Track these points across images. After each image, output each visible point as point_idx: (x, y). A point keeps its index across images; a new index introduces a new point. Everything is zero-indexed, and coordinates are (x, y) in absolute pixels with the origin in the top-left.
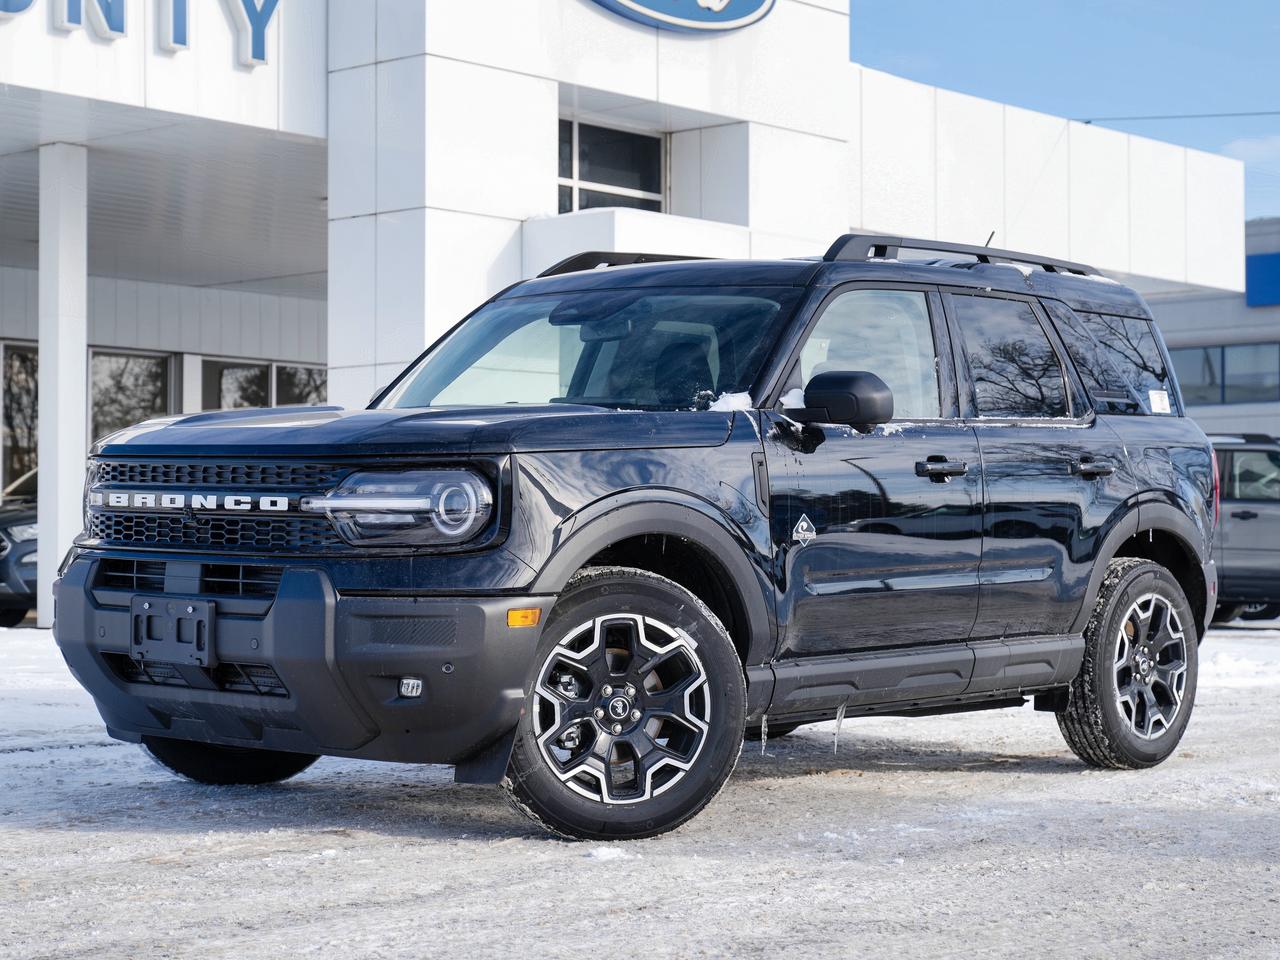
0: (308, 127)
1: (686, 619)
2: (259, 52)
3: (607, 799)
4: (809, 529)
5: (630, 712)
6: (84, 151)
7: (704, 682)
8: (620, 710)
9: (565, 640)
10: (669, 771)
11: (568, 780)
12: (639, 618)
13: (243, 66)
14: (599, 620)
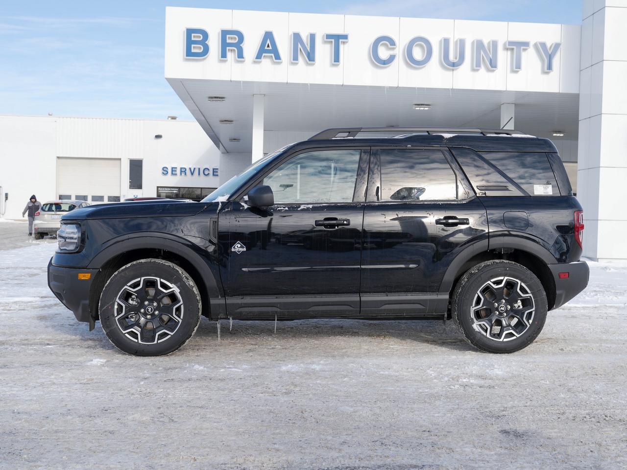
0: (573, 90)
1: (177, 280)
2: (550, 67)
3: (140, 342)
4: (241, 247)
5: (154, 312)
6: (514, 105)
7: (182, 304)
8: (150, 311)
9: (129, 284)
10: (166, 334)
11: (125, 333)
12: (158, 279)
13: (544, 73)
14: (143, 278)
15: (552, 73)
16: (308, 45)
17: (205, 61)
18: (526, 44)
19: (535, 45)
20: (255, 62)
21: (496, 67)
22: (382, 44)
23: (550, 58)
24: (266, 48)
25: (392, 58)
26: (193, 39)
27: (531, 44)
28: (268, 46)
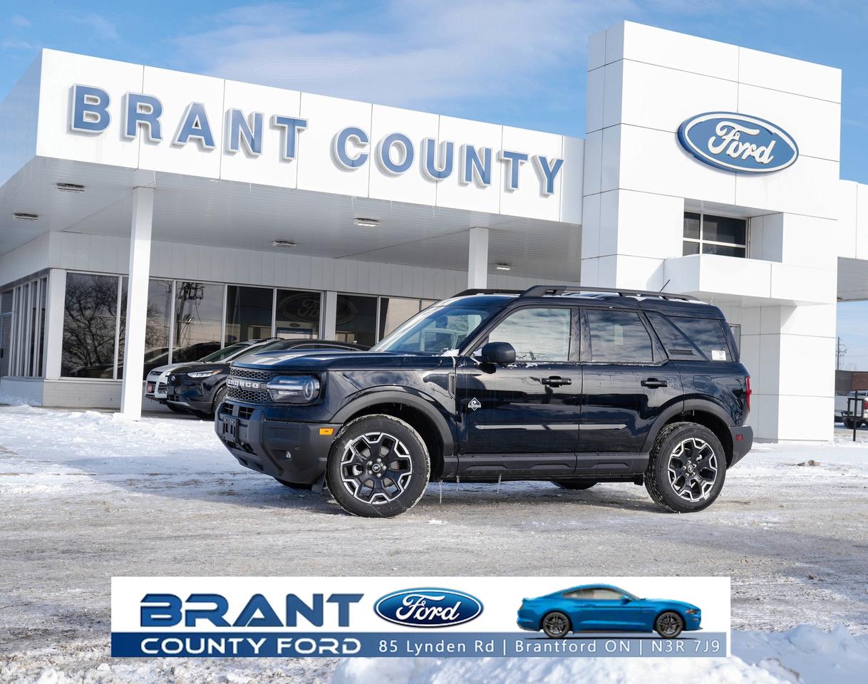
2: (550, 189)
4: (477, 403)
6: (487, 230)
13: (544, 196)
15: (551, 196)
16: (252, 129)
17: (100, 136)
18: (525, 157)
19: (534, 158)
20: (174, 145)
21: (489, 183)
22: (351, 138)
23: (551, 176)
24: (193, 127)
25: (363, 159)
26: (86, 102)
27: (530, 157)
28: (196, 125)
